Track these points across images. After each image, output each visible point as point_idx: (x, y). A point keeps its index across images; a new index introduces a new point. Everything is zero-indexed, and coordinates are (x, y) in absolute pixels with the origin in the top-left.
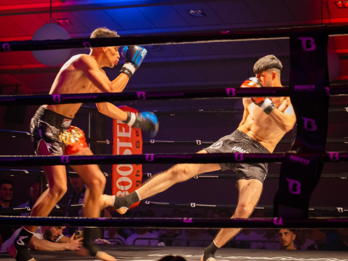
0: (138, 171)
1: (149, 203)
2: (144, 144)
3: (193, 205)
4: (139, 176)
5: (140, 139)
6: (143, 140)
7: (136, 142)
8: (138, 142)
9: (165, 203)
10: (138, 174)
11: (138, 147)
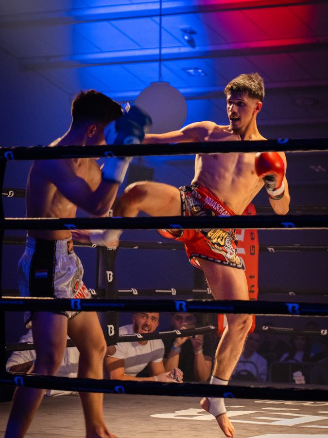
0: (253, 286)
1: (267, 328)
2: (260, 250)
3: (324, 332)
4: (253, 292)
5: (256, 243)
6: (260, 245)
7: (250, 247)
8: (253, 247)
9: (288, 329)
10: (253, 289)
11: (253, 254)
